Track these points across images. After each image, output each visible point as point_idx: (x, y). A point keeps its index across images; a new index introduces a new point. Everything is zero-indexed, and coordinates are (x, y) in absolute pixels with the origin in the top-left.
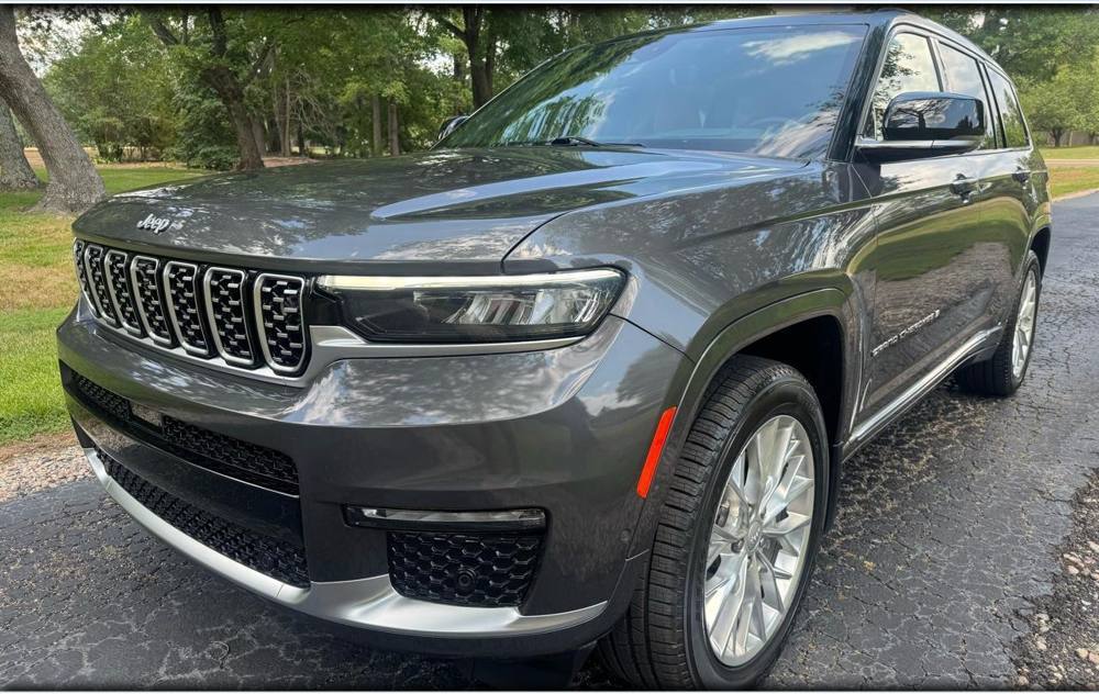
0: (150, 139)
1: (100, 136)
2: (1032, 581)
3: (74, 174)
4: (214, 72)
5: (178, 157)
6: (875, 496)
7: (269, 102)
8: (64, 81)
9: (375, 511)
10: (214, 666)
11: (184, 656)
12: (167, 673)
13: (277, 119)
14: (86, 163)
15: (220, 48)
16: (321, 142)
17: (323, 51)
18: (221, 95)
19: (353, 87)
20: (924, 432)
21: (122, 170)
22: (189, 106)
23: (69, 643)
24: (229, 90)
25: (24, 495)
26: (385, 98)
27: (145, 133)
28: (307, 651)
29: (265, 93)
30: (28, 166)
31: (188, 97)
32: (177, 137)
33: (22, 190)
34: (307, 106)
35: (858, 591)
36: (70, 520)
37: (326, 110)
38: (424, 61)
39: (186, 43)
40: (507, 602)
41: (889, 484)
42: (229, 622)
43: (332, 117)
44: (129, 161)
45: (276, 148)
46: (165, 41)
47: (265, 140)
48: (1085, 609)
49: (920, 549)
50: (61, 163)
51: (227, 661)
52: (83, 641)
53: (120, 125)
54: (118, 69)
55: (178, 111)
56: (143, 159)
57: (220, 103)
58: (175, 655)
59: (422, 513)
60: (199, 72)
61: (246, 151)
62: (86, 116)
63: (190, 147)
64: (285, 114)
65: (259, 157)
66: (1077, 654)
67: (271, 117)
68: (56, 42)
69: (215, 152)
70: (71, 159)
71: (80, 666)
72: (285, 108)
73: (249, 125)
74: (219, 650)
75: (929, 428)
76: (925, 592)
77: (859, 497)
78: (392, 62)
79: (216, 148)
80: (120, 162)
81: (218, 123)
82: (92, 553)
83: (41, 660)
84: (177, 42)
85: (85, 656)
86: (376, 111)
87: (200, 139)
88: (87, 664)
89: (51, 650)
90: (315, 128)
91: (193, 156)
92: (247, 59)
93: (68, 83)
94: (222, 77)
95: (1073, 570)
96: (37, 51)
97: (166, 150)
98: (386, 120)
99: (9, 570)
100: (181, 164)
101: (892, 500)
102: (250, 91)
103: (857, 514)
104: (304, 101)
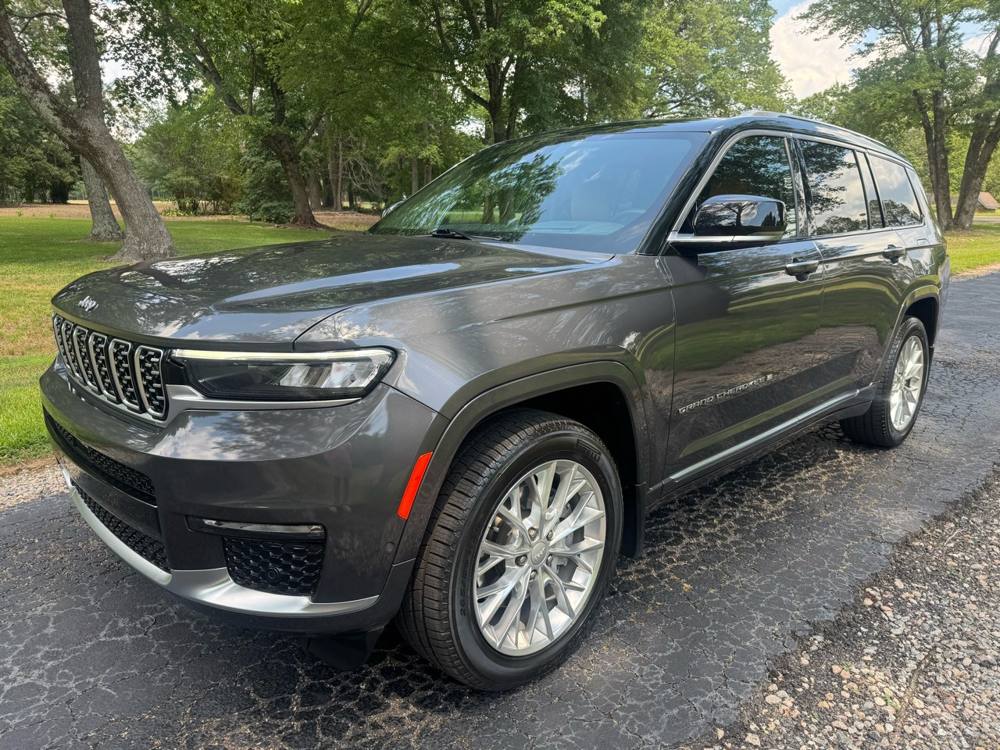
0: (221, 195)
1: (178, 192)
2: (822, 609)
3: (147, 229)
4: (274, 138)
5: (243, 211)
6: (723, 530)
7: (323, 163)
8: (152, 145)
9: (214, 522)
10: (140, 633)
11: (121, 625)
12: (105, 635)
13: (331, 177)
14: (157, 220)
15: (280, 117)
16: (367, 198)
17: (368, 118)
18: (280, 157)
19: (394, 151)
20: (796, 477)
21: (197, 223)
22: (254, 166)
23: (43, 610)
24: (287, 153)
25: (43, 497)
26: (422, 160)
27: (217, 191)
28: (211, 626)
29: (320, 154)
30: (115, 220)
31: (253, 159)
32: (244, 193)
33: (109, 240)
34: (357, 166)
35: (666, 608)
36: (71, 519)
37: (373, 170)
38: (459, 126)
39: (251, 114)
40: (301, 592)
41: (741, 521)
42: (163, 601)
43: (377, 175)
44: (203, 214)
45: (329, 204)
46: (234, 111)
47: (320, 195)
48: (860, 634)
49: (737, 577)
50: (137, 220)
51: (151, 630)
52: (54, 608)
53: (197, 183)
54: (195, 135)
55: (245, 170)
56: (216, 212)
57: (280, 165)
58: (116, 622)
59: (242, 524)
60: (261, 138)
61: (299, 207)
62: (168, 176)
63: (254, 202)
64: (337, 173)
65: (310, 212)
66: (831, 670)
67: (326, 175)
68: (145, 112)
69: (274, 207)
70: (145, 216)
71: (46, 626)
72: (338, 168)
73: (304, 183)
74: (147, 622)
75: (804, 474)
76: (723, 612)
77: (707, 530)
78: (429, 128)
79: (275, 204)
80: (196, 215)
81: (278, 182)
82: (80, 545)
83: (20, 621)
84: (243, 112)
85: (52, 619)
86: (415, 170)
87: (262, 196)
88: (51, 625)
89: (30, 614)
90: (363, 186)
91: (256, 210)
92: (304, 126)
93: (155, 147)
94: (280, 142)
95: (868, 602)
96: (132, 119)
97: (235, 204)
98: (423, 178)
99: (17, 554)
100: (246, 216)
101: (735, 534)
102: (305, 154)
103: (699, 545)
104: (355, 162)
